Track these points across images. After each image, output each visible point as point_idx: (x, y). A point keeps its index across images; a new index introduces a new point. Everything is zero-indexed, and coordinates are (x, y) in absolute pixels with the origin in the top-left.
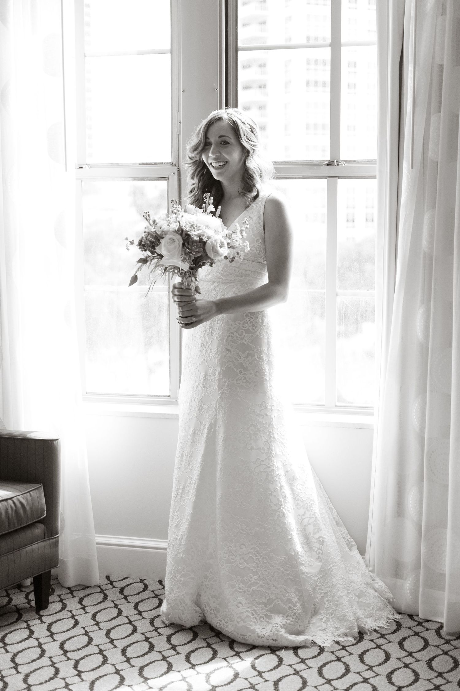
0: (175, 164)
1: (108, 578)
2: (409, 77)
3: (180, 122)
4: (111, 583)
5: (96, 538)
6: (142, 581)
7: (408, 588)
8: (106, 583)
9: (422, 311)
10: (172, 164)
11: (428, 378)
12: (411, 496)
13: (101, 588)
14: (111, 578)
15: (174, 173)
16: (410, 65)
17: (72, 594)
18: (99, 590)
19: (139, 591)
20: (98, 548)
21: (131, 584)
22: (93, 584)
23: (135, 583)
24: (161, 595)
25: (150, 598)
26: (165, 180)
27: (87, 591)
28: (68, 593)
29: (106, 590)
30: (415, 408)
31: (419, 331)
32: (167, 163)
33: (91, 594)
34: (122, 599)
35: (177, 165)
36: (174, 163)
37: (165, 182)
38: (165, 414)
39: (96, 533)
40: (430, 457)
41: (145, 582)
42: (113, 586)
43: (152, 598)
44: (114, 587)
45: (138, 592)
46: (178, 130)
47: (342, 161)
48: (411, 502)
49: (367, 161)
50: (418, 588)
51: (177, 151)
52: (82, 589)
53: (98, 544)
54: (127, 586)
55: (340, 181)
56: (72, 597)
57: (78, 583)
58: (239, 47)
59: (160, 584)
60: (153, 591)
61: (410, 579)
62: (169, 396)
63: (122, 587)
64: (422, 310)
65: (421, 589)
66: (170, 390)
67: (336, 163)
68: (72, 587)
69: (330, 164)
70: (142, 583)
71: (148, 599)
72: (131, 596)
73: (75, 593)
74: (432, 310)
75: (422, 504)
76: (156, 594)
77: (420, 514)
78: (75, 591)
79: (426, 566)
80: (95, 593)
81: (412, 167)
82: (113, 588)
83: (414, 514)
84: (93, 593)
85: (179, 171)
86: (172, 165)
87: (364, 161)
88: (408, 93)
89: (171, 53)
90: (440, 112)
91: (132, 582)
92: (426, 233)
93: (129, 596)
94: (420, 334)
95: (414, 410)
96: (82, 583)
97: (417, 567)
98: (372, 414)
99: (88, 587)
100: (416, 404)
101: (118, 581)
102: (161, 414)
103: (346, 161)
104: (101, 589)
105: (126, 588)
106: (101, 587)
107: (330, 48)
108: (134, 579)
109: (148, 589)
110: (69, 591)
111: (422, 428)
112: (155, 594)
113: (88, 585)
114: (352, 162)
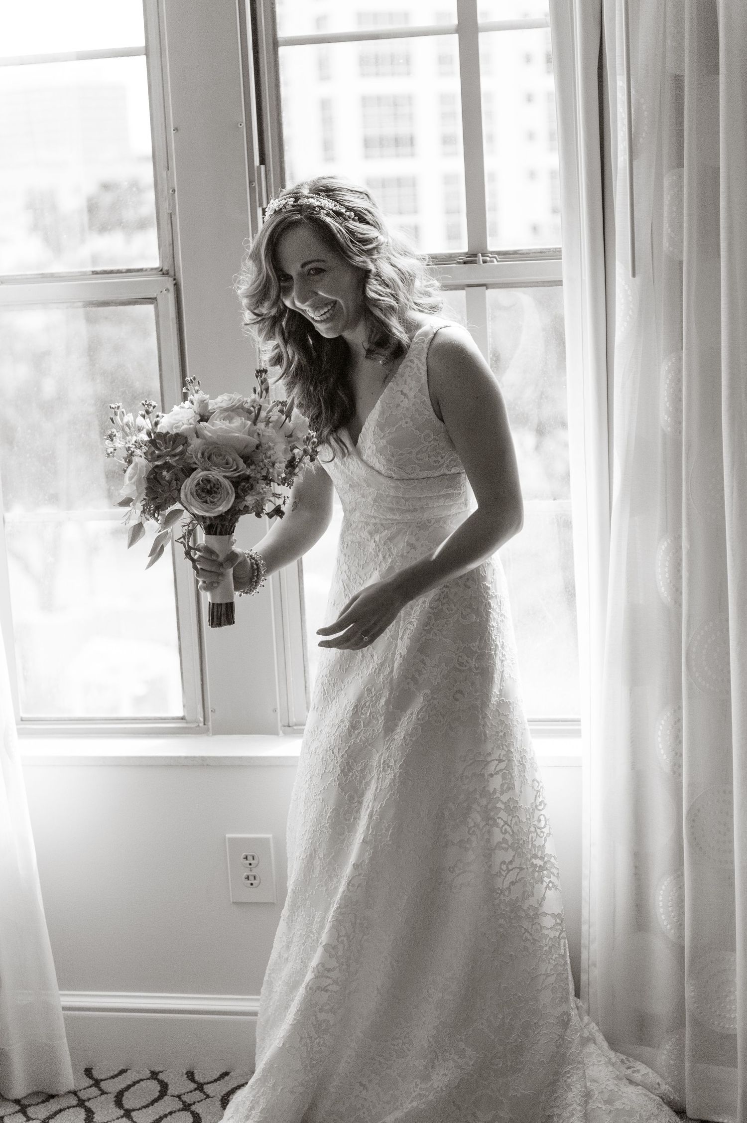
0: (167, 271)
1: (88, 1072)
2: (618, 100)
3: (174, 191)
4: (97, 1083)
5: (62, 999)
6: (154, 1075)
7: (663, 1063)
8: (87, 1085)
9: (666, 545)
10: (161, 270)
11: (683, 673)
12: (661, 892)
13: (78, 1097)
14: (95, 1074)
15: (167, 290)
16: (618, 77)
17: (25, 1114)
18: (74, 1101)
19: (153, 1098)
20: (66, 1018)
21: (134, 1084)
22: (63, 1090)
23: (142, 1080)
24: (194, 1103)
25: (175, 1112)
26: (151, 303)
27: (53, 1106)
28: (17, 1112)
29: (89, 1099)
30: (661, 728)
31: (661, 583)
32: (152, 269)
33: (61, 1111)
34: (122, 1117)
35: (171, 273)
36: (165, 268)
37: (150, 308)
38: (179, 757)
39: (60, 989)
40: (694, 821)
41: (161, 1076)
42: (100, 1089)
43: (179, 1110)
44: (103, 1093)
45: (150, 1100)
46: (169, 205)
47: (492, 253)
48: (661, 904)
49: (539, 251)
50: (683, 1061)
51: (170, 245)
52: (43, 1102)
53: (65, 1009)
54: (128, 1087)
55: (490, 293)
56: (25, 1119)
57: (35, 1089)
58: (279, 39)
59: (190, 1079)
60: (179, 1097)
61: (667, 1047)
62: (183, 718)
63: (118, 1091)
64: (666, 543)
65: (687, 1065)
66: (184, 706)
67: (481, 258)
68: (23, 1098)
69: (470, 259)
70: (156, 1079)
71: (171, 1113)
72: (138, 1110)
73: (30, 1111)
74: (685, 544)
75: (682, 907)
76: (185, 1102)
77: (680, 926)
78: (29, 1106)
79: (696, 1022)
80: (68, 1108)
81: (634, 275)
82: (101, 1094)
83: (668, 926)
84: (64, 1109)
85: (177, 286)
86: (163, 272)
87: (535, 251)
88: (619, 131)
89: (147, 54)
90: (680, 165)
91: (137, 1079)
92: (666, 399)
93: (134, 1110)
94: (663, 589)
95: (660, 733)
96: (40, 1089)
97: (679, 1023)
98: (577, 733)
99: (52, 1097)
100: (663, 722)
101: (110, 1079)
102: (171, 758)
103: (499, 253)
104: (79, 1099)
105: (126, 1094)
106: (79, 1093)
107: (457, 35)
108: (138, 1072)
109: (169, 1092)
110: (18, 1108)
111: (677, 766)
112: (182, 1101)
113: (54, 1093)
114: (510, 254)
